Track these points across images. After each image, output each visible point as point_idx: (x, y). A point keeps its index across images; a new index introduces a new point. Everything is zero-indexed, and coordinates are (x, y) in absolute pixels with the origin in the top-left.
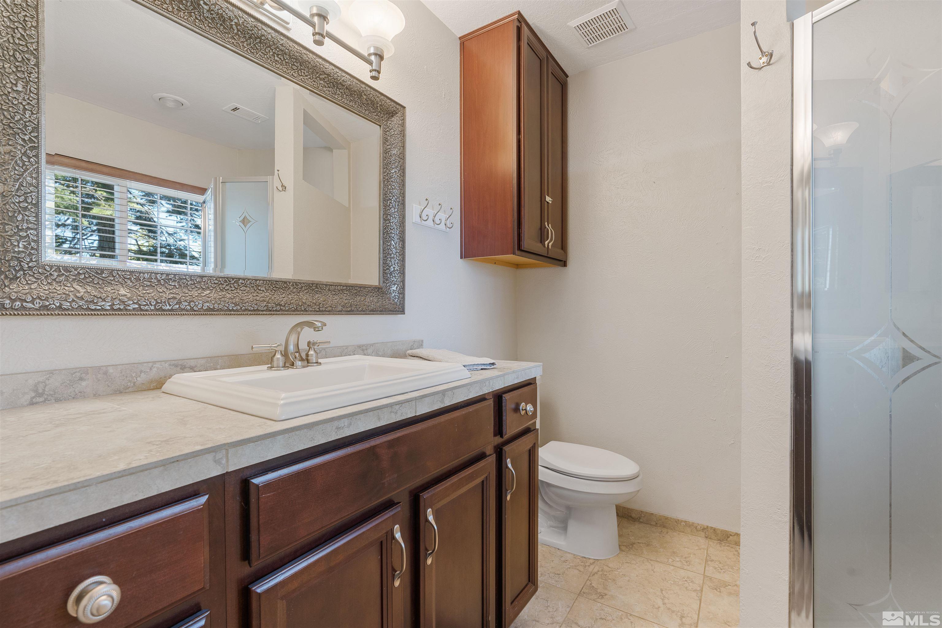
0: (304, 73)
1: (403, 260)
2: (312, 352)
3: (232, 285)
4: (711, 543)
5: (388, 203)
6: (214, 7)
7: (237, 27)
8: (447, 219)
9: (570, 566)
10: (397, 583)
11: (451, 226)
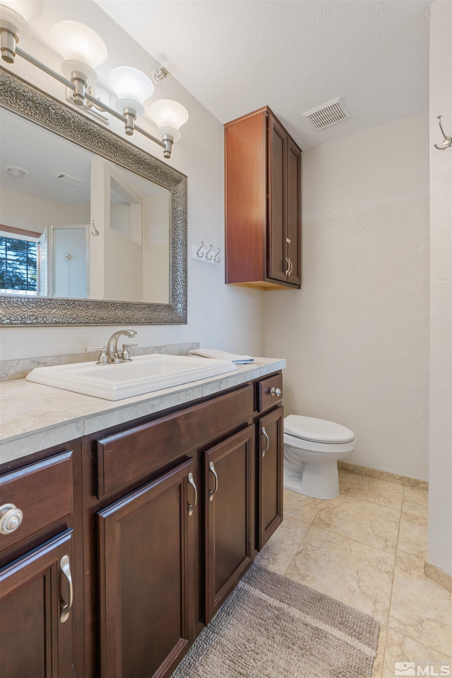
0: (118, 154)
1: (186, 286)
2: (125, 352)
3: (71, 305)
4: (406, 488)
5: (176, 245)
6: (59, 110)
7: (74, 124)
8: (216, 256)
9: (305, 504)
10: (191, 513)
11: (219, 261)
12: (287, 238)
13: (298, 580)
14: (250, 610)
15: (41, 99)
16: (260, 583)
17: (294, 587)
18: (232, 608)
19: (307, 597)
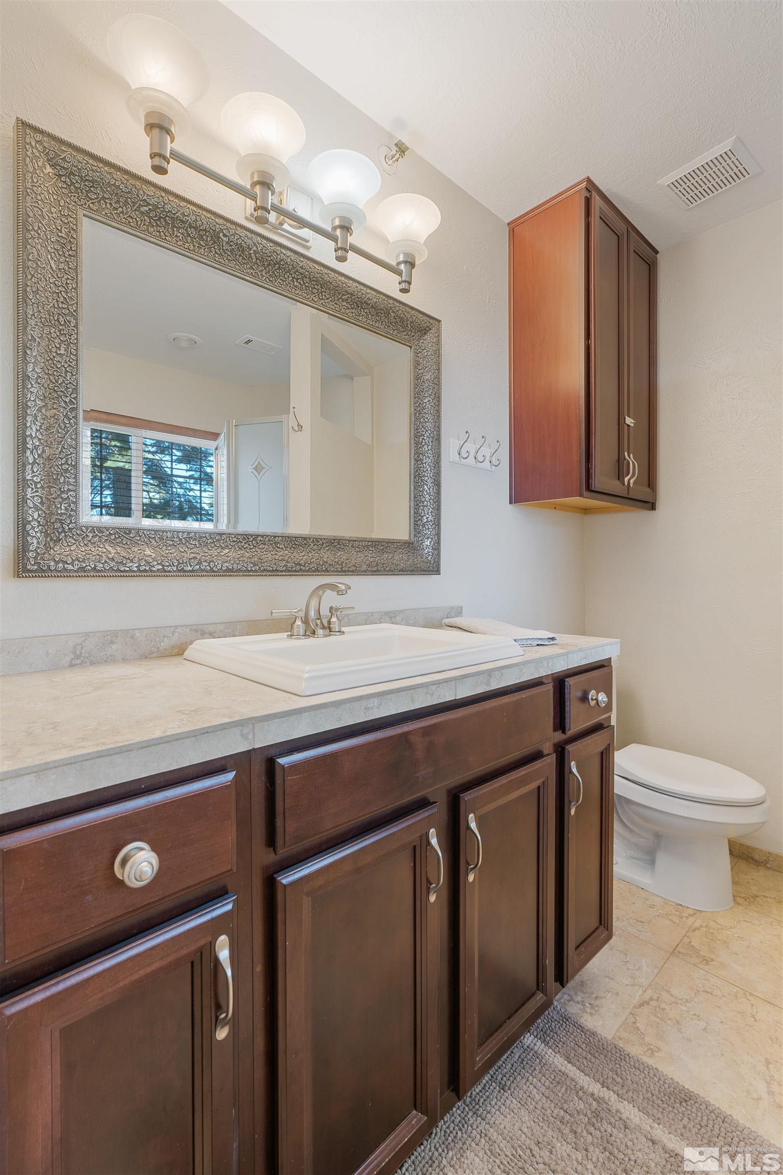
0: (325, 296)
1: (438, 508)
2: (334, 619)
3: (250, 543)
5: (421, 440)
6: (233, 237)
7: (255, 255)
8: (493, 455)
9: (660, 913)
10: (433, 898)
11: (497, 464)
12: (626, 417)
13: (641, 1054)
14: (543, 1089)
15: (207, 223)
16: (564, 1044)
17: (631, 1065)
18: (511, 1078)
19: (657, 1089)
